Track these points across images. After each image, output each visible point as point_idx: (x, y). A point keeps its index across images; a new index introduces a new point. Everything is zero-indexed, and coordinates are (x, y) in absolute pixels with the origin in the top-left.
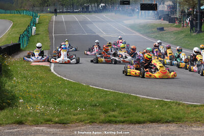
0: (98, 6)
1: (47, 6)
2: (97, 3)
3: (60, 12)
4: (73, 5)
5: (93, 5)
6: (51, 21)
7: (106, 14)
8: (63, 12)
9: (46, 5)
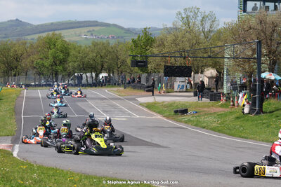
0: (97, 75)
1: (15, 75)
2: (96, 71)
3: (35, 85)
4: (56, 74)
5: (88, 74)
6: (19, 97)
7: (109, 89)
8: (40, 85)
9: (13, 73)
